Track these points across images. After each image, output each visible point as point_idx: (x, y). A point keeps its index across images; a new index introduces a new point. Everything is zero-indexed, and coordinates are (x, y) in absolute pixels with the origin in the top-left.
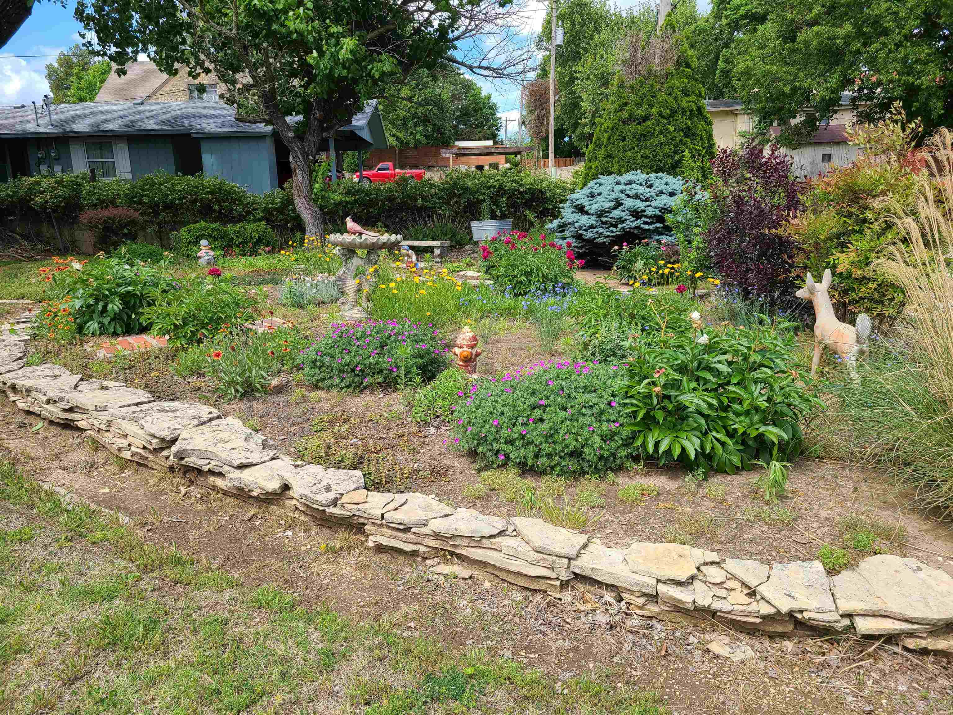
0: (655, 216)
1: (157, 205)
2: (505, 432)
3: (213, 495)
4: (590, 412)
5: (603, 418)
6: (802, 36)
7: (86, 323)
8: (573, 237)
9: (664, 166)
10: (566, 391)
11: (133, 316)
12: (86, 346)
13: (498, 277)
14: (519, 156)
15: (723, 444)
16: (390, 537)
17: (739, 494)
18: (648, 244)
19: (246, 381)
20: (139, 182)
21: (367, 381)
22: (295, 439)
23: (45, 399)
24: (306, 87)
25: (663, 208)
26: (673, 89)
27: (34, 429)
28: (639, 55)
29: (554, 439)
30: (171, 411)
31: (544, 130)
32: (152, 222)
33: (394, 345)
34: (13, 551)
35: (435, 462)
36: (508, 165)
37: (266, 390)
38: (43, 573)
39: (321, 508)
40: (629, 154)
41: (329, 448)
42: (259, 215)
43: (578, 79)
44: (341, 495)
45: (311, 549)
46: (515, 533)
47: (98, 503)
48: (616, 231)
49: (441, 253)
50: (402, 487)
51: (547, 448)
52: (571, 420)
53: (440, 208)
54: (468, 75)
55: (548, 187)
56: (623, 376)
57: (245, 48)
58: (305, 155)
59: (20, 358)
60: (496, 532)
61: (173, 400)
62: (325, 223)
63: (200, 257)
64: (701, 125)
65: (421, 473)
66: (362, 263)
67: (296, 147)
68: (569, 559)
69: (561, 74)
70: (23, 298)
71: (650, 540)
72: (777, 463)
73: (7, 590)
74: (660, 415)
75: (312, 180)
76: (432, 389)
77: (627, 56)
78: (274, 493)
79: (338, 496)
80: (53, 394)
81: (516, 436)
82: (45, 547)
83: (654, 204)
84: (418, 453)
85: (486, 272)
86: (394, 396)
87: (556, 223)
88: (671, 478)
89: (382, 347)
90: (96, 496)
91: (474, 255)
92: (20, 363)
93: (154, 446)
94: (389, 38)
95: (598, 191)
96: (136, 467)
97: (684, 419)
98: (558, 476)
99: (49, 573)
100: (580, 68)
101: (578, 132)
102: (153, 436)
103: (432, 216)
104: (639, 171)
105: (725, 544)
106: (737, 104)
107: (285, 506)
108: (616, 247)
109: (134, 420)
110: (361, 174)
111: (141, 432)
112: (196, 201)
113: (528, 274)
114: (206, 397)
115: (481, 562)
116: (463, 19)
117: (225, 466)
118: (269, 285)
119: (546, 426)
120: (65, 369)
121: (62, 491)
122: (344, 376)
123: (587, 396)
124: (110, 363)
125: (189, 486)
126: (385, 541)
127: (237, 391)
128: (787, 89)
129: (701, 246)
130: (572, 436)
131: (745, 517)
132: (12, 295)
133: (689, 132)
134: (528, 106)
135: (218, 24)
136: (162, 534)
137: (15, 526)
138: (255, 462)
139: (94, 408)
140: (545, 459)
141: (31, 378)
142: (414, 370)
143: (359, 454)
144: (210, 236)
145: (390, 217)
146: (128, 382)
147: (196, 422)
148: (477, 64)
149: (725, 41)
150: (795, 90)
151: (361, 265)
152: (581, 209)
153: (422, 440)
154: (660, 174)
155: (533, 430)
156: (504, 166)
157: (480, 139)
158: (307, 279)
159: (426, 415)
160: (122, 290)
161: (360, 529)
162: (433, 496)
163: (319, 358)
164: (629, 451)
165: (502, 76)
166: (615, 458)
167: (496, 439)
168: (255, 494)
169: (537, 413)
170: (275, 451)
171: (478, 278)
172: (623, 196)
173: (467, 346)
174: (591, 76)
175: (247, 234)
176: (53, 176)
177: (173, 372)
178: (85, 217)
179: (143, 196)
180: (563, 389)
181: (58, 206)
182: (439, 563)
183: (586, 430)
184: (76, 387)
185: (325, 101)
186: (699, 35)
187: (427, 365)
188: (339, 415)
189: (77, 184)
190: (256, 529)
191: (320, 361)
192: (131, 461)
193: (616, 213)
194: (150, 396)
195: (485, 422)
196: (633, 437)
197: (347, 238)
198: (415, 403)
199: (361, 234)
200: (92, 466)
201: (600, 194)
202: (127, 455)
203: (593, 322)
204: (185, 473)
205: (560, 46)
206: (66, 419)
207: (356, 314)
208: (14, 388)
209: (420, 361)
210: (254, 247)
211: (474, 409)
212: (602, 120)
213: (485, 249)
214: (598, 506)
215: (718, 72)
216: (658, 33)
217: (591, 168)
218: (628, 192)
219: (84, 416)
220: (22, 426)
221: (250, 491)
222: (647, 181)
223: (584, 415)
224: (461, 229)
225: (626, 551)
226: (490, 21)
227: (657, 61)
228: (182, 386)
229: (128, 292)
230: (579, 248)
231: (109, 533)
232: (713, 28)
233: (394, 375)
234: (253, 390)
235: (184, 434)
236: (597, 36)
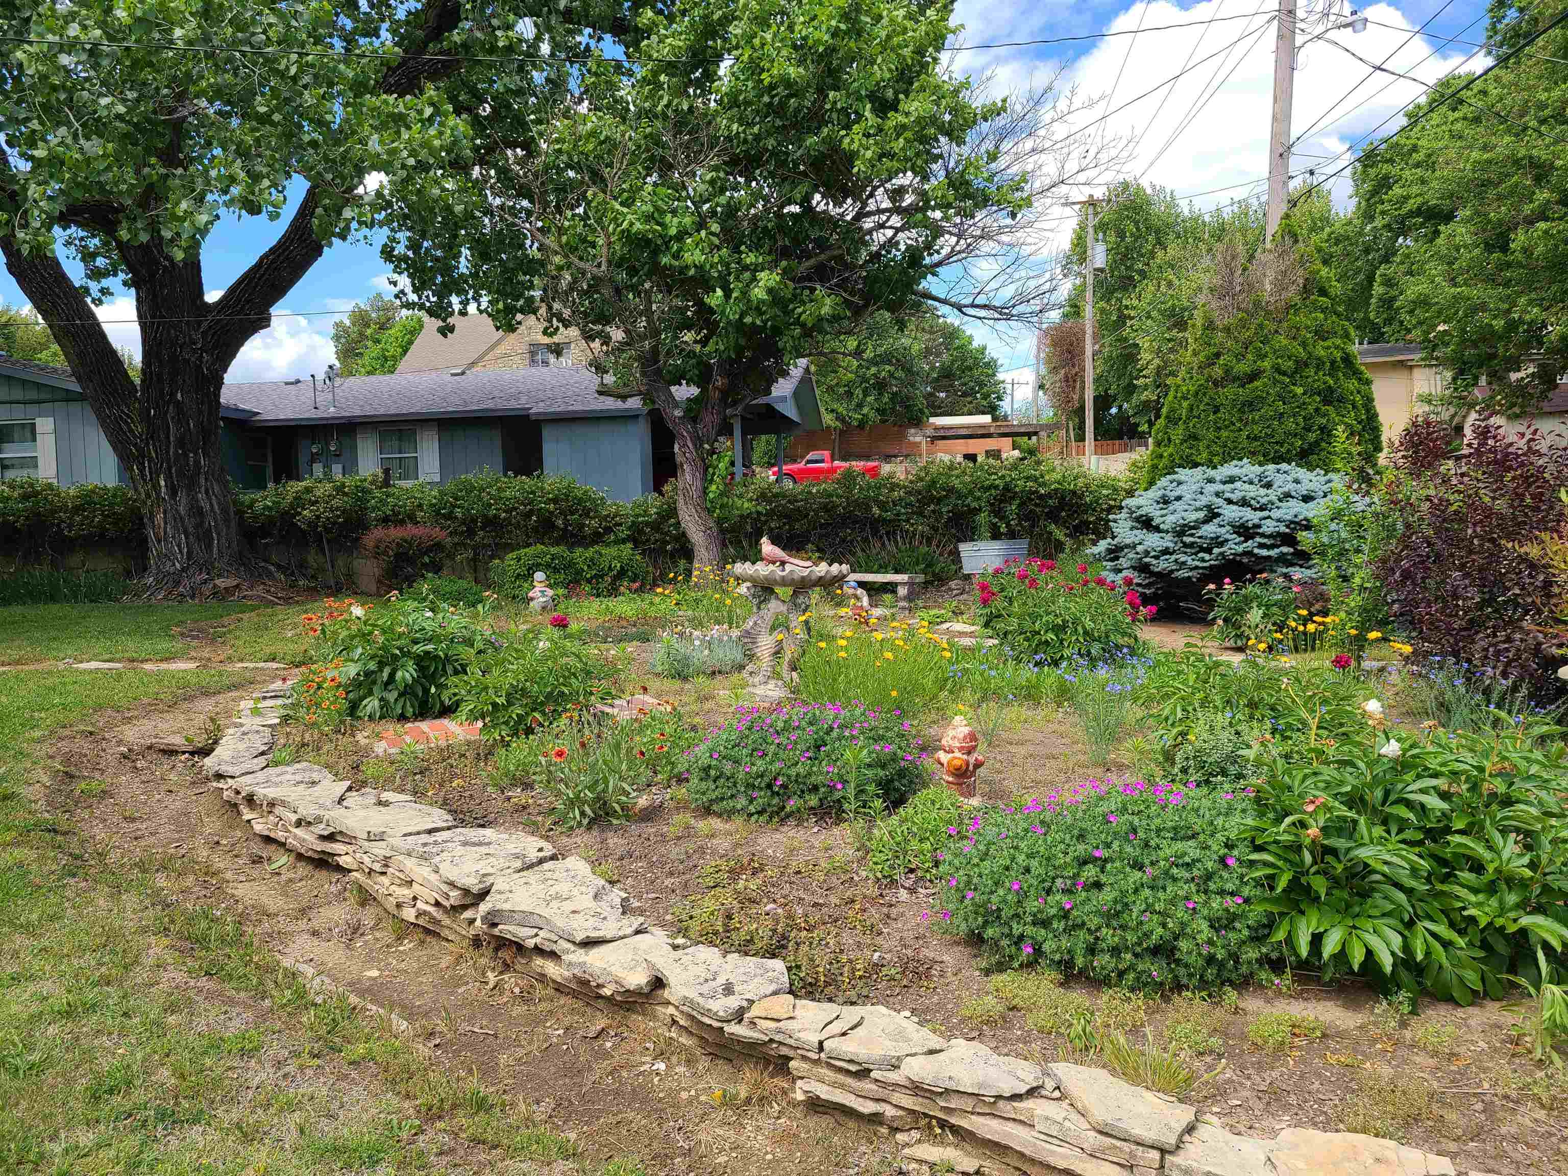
0: (1279, 534)
1: (474, 520)
2: (1032, 905)
3: (540, 991)
4: (1187, 875)
5: (1212, 886)
6: (1519, 239)
7: (362, 699)
8: (1134, 568)
9: (1289, 451)
10: (1141, 834)
11: (433, 690)
12: (359, 736)
13: (1005, 634)
14: (1034, 438)
15: (1447, 945)
16: (833, 1084)
17: (1481, 1044)
18: (1268, 582)
19: (598, 798)
20: (450, 486)
21: (792, 804)
22: (673, 899)
23: (294, 818)
24: (704, 342)
25: (1292, 522)
26: (1298, 329)
27: (274, 866)
28: (1238, 279)
29: (1122, 921)
30: (480, 844)
31: (1076, 397)
32: (464, 545)
33: (837, 744)
34: (230, 1069)
35: (909, 952)
36: (1017, 453)
37: (627, 812)
38: (272, 1111)
39: (716, 1024)
40: (1224, 434)
41: (729, 917)
42: (624, 533)
43: (1132, 318)
44: (751, 1002)
45: (697, 1096)
46: (1057, 1094)
47: (361, 993)
48: (1210, 560)
49: (910, 593)
50: (852, 994)
51: (1109, 937)
52: (1152, 888)
53: (908, 521)
54: (952, 318)
55: (1087, 486)
56: (1244, 811)
57: (618, 291)
58: (698, 441)
59: (263, 753)
60: (1023, 1089)
61: (483, 826)
62: (724, 545)
63: (532, 599)
64: (1352, 384)
65: (885, 971)
66: (783, 608)
67: (685, 431)
68: (1163, 1151)
69: (1102, 311)
70: (274, 660)
71: (1315, 1124)
72: (1554, 988)
73: (217, 1136)
74: (1320, 885)
75: (707, 480)
76: (902, 822)
77: (1217, 281)
78: (637, 993)
79: (745, 1004)
80: (307, 811)
81: (1053, 911)
82: (279, 1064)
83: (1275, 514)
84: (880, 933)
85: (986, 625)
86: (836, 831)
87: (1103, 545)
88: (1346, 1007)
89: (818, 748)
90: (359, 981)
91: (965, 596)
92: (262, 761)
93: (452, 901)
94: (832, 269)
95: (1177, 494)
96: (421, 936)
97: (1365, 894)
98: (1132, 990)
99: (281, 1110)
100: (1135, 302)
101: (1135, 400)
102: (452, 885)
103: (894, 533)
104: (1245, 460)
105: (1465, 1143)
106: (1411, 351)
107: (654, 1018)
108: (1212, 586)
109: (424, 857)
110: (780, 469)
111: (433, 877)
112: (531, 513)
113: (1059, 629)
114: (535, 823)
115: (997, 1144)
116: (947, 236)
117: (561, 942)
118: (635, 643)
119: (1107, 896)
120: (326, 772)
121: (309, 971)
122: (756, 794)
123: (1179, 846)
124: (392, 763)
125: (501, 973)
126: (824, 1092)
127: (583, 814)
128: (1499, 324)
129: (1368, 585)
130: (1155, 917)
131: (1500, 1091)
132: (258, 655)
133: (1329, 397)
134: (1048, 361)
135: (581, 259)
136: (457, 1054)
137: (236, 1026)
138: (609, 936)
139: (365, 836)
140: (1107, 957)
141: (276, 784)
142: (871, 788)
143: (780, 930)
144: (548, 566)
145: (827, 535)
146: (418, 794)
147: (518, 864)
148: (968, 301)
149: (1382, 252)
150: (1512, 326)
151: (781, 613)
152: (1146, 523)
153: (885, 910)
154: (1284, 466)
155: (1083, 903)
156: (1011, 455)
157: (970, 414)
158: (696, 633)
159: (892, 867)
160: (419, 649)
161: (781, 1065)
162: (908, 1014)
163: (714, 763)
164: (1264, 950)
165: (1009, 317)
166: (1237, 962)
167: (1017, 915)
168: (607, 992)
169: (1090, 872)
170: (641, 919)
171: (971, 635)
172: (1220, 501)
173: (961, 749)
174: (1154, 314)
175: (605, 565)
176: (330, 480)
177: (486, 781)
178: (370, 539)
179: (454, 506)
180: (1134, 831)
181: (334, 523)
182: (919, 1141)
183: (1181, 905)
184: (341, 800)
185: (731, 362)
186: (1336, 244)
187: (892, 780)
188: (745, 861)
189: (364, 491)
190: (606, 1055)
191: (717, 769)
192: (415, 925)
193: (1209, 529)
194: (450, 818)
195: (996, 884)
196: (1270, 925)
197: (762, 569)
198: (873, 845)
199: (783, 563)
200: (356, 930)
201: (1179, 498)
202: (409, 914)
203: (1179, 715)
204: (497, 950)
205: (1101, 270)
206: (323, 852)
207: (772, 691)
208: (250, 800)
209: (881, 773)
210: (613, 583)
211: (976, 861)
212: (1178, 380)
213: (984, 587)
214: (1211, 1052)
215: (1373, 300)
216: (1268, 245)
217: (1161, 456)
218: (1227, 495)
219: (350, 849)
220: (257, 860)
221: (599, 986)
222: (1261, 477)
223: (1175, 880)
224: (941, 554)
225: (1270, 1144)
226: (991, 238)
227: (1268, 287)
228: (498, 804)
229: (427, 653)
230: (1144, 587)
231: (376, 1047)
232: (1361, 234)
233: (837, 795)
234: (607, 814)
235: (500, 884)
236: (1160, 254)
